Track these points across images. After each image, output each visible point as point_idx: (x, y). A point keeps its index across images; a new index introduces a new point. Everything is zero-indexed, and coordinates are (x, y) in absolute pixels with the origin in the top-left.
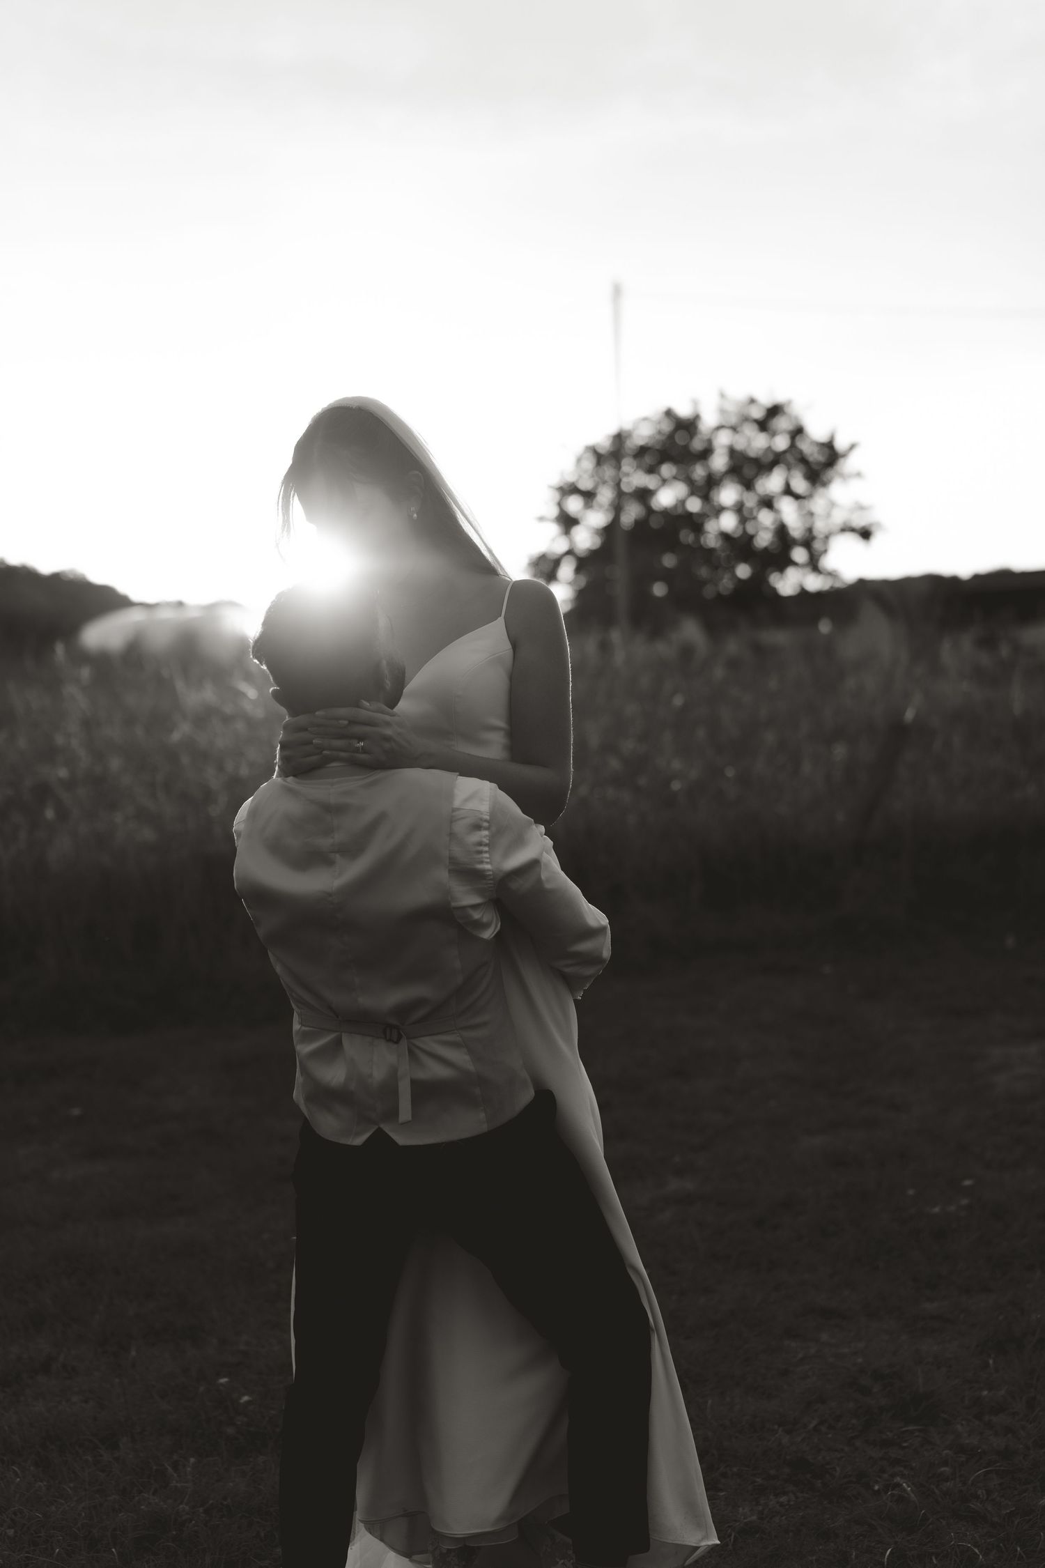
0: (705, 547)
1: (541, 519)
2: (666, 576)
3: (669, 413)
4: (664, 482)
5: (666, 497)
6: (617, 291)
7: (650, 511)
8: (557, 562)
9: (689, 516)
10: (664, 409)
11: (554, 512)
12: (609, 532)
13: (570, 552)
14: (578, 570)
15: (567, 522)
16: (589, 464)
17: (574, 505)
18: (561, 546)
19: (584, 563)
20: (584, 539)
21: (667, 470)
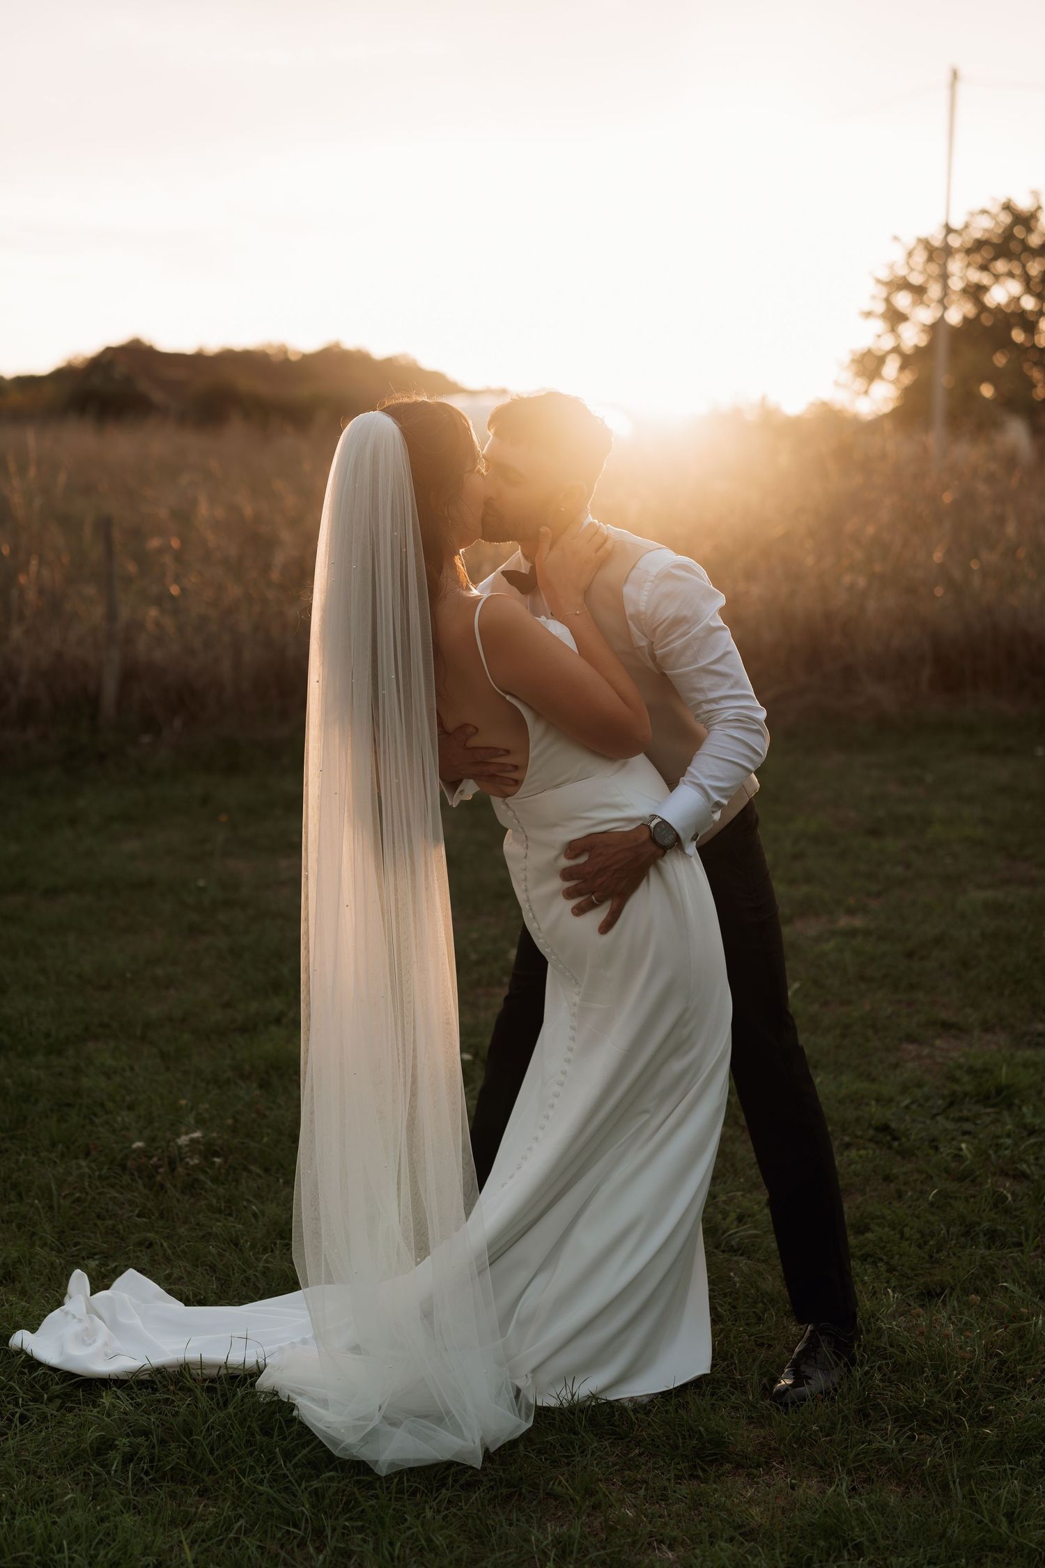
0: (1039, 346)
1: (868, 314)
2: (993, 377)
3: (1008, 207)
4: (997, 277)
5: (1001, 294)
6: (955, 75)
7: (982, 307)
8: (881, 360)
9: (1023, 313)
10: (1003, 200)
11: (880, 307)
12: (935, 329)
13: (896, 350)
14: (902, 368)
15: (895, 318)
16: (920, 257)
17: (903, 300)
18: (888, 343)
19: (908, 360)
20: (912, 336)
21: (1001, 266)
